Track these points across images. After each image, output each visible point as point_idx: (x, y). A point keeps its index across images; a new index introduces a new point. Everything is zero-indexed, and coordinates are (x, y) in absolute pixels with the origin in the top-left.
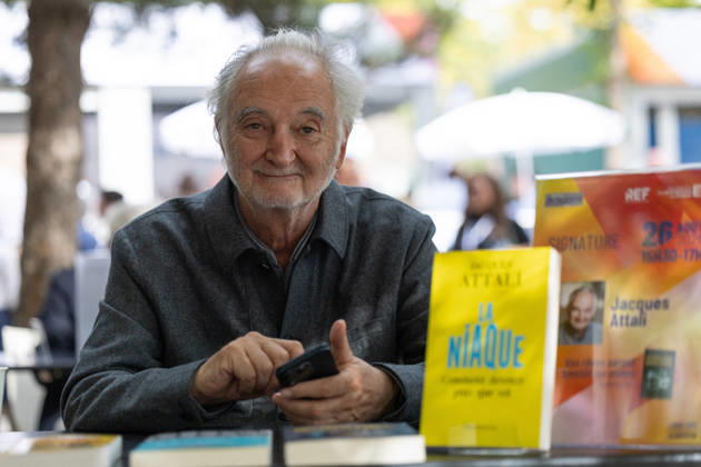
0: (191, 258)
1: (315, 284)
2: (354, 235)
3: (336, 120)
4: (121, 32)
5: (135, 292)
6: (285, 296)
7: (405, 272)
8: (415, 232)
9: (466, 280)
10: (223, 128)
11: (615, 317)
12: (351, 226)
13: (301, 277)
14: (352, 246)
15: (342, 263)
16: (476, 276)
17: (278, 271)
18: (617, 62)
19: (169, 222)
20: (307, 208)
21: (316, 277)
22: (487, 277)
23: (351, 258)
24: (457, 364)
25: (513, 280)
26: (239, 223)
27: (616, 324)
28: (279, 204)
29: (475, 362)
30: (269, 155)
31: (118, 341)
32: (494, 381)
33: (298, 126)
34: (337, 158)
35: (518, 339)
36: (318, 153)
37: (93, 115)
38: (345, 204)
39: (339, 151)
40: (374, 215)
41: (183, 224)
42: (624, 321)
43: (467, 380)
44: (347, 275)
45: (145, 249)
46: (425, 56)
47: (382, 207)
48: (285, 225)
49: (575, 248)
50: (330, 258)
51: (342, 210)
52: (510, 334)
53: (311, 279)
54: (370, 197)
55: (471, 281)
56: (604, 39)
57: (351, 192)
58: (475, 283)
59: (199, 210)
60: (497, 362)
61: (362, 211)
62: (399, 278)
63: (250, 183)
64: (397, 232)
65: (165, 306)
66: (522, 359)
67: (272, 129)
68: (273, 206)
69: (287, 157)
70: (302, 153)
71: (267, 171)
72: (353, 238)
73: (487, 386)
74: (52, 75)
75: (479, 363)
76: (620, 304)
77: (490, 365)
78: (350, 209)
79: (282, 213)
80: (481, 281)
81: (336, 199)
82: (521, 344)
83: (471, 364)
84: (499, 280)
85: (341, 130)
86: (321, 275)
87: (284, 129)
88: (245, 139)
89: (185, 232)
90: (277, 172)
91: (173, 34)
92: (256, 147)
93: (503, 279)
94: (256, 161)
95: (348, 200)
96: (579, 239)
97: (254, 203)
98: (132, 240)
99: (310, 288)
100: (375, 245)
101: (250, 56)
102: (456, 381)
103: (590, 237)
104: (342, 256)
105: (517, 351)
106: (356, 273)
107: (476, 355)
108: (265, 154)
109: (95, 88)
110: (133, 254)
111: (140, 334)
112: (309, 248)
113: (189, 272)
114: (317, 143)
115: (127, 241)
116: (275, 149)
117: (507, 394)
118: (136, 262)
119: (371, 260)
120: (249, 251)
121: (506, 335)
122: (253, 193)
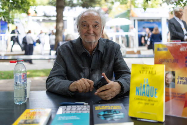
0: (73, 53)
1: (97, 58)
2: (105, 48)
3: (101, 25)
4: (69, 10)
5: (61, 60)
6: (92, 61)
7: (115, 56)
8: (117, 48)
9: (140, 72)
10: (78, 27)
11: (178, 81)
12: (104, 47)
13: (94, 57)
14: (104, 51)
15: (102, 54)
16: (143, 71)
17: (90, 56)
18: (131, 14)
19: (69, 45)
20: (96, 43)
21: (97, 57)
22: (146, 71)
23: (104, 53)
24: (139, 94)
25: (154, 72)
26: (82, 46)
27: (179, 83)
28: (90, 42)
29: (144, 94)
30: (88, 32)
31: (58, 70)
32: (149, 100)
33: (94, 25)
34: (102, 33)
35: (156, 89)
36: (98, 32)
37: (66, 20)
38: (103, 42)
39: (102, 31)
40: (108, 44)
41: (71, 46)
42: (181, 83)
43: (142, 99)
44: (104, 56)
45: (64, 51)
46: (108, 13)
47: (110, 43)
48: (91, 46)
49: (166, 62)
50: (100, 53)
51: (102, 44)
52: (153, 88)
53: (96, 58)
54: (108, 41)
55: (142, 72)
56: (129, 11)
57: (104, 40)
58: (143, 72)
59: (74, 43)
60: (150, 95)
61: (106, 44)
62: (114, 58)
63: (84, 38)
64: (113, 48)
65: (67, 63)
66: (157, 95)
67: (88, 26)
68: (89, 42)
69: (92, 32)
70: (95, 31)
71: (87, 35)
72: (105, 50)
73: (147, 102)
74: (59, 15)
75: (145, 95)
76: (180, 78)
77: (148, 96)
78: (104, 43)
79: (91, 43)
80: (145, 72)
81: (101, 41)
82: (156, 91)
83: (143, 95)
84: (150, 72)
85: (102, 27)
86: (98, 56)
87: (91, 26)
88: (83, 29)
89: (72, 48)
90: (89, 35)
91: (76, 10)
92: (85, 30)
93: (151, 72)
94: (85, 33)
95: (104, 42)
96: (167, 60)
97: (85, 42)
98: (61, 49)
99: (96, 59)
100: (109, 50)
101: (84, 13)
102: (138, 99)
103: (170, 59)
104: (103, 53)
105: (156, 93)
106: (105, 56)
107: (144, 93)
108: (87, 32)
109: (65, 17)
110: (61, 52)
111: (62, 69)
112: (96, 52)
113: (72, 56)
114: (98, 29)
115: (60, 49)
116: (89, 30)
117: (153, 104)
118: (62, 54)
119: (108, 53)
120: (84, 52)
121: (152, 88)
122: (85, 40)
